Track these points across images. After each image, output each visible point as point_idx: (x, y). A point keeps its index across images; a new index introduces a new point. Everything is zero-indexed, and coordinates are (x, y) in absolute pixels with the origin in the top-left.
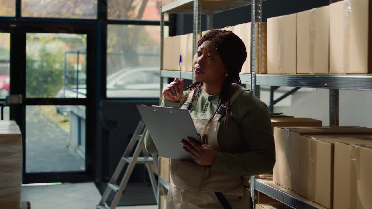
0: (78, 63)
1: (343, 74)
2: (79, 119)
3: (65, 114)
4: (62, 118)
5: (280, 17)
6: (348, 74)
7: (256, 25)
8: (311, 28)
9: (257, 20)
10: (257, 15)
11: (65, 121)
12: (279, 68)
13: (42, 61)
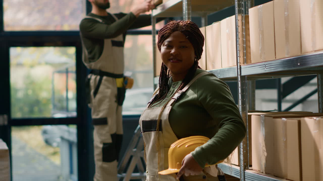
0: (67, 91)
1: (312, 51)
2: (71, 144)
3: (55, 144)
4: (51, 150)
5: (260, 6)
6: (315, 51)
7: (239, 18)
8: (286, 13)
9: (240, 12)
10: (240, 7)
11: (55, 153)
12: (261, 56)
13: (27, 89)
